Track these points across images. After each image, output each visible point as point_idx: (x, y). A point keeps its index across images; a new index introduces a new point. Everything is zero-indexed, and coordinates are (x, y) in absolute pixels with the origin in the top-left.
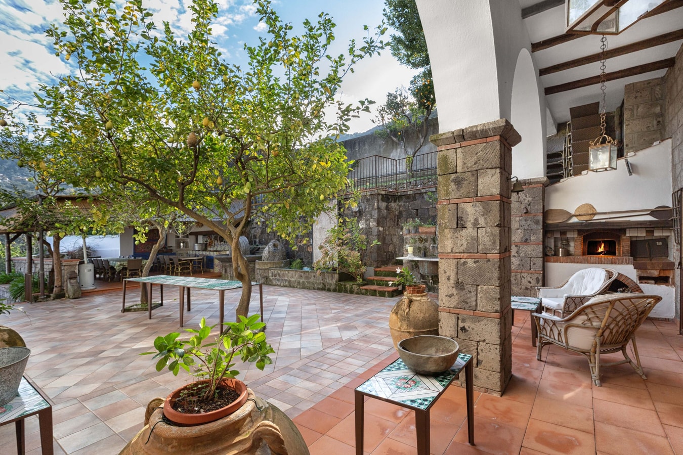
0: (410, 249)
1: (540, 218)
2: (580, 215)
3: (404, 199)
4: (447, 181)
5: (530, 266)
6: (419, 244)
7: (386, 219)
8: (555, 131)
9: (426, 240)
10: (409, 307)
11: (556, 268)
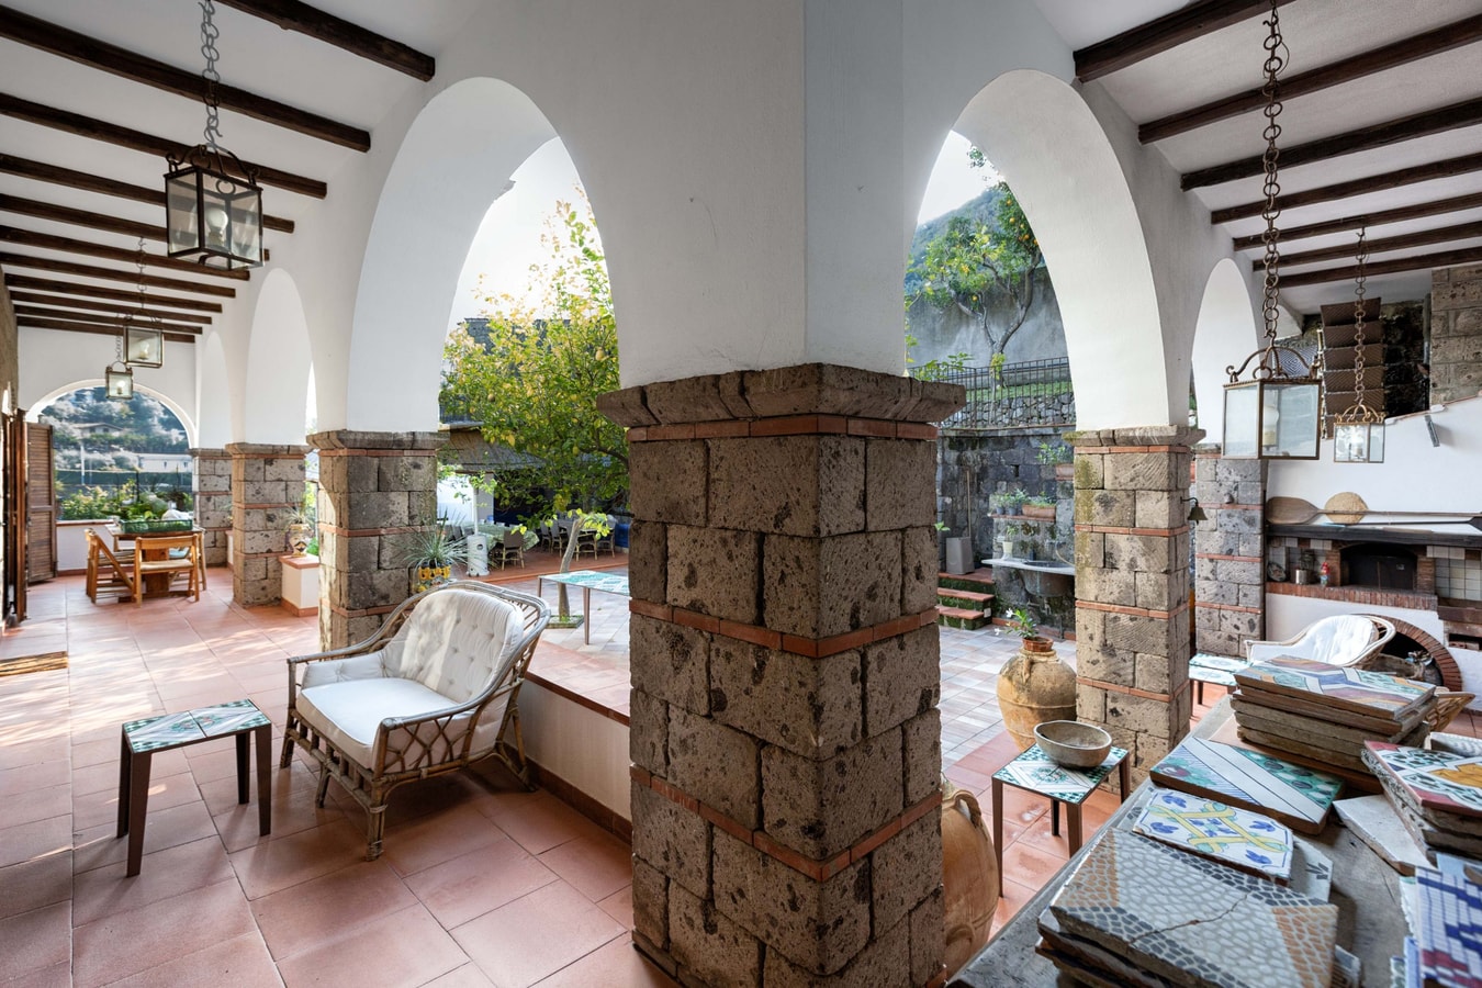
0: (1007, 547)
1: (1257, 514)
2: (1334, 513)
3: (991, 444)
4: (1089, 499)
5: (1238, 599)
6: (1022, 536)
7: (957, 482)
8: (1297, 331)
9: (1037, 530)
10: (1030, 671)
11: (1290, 606)
